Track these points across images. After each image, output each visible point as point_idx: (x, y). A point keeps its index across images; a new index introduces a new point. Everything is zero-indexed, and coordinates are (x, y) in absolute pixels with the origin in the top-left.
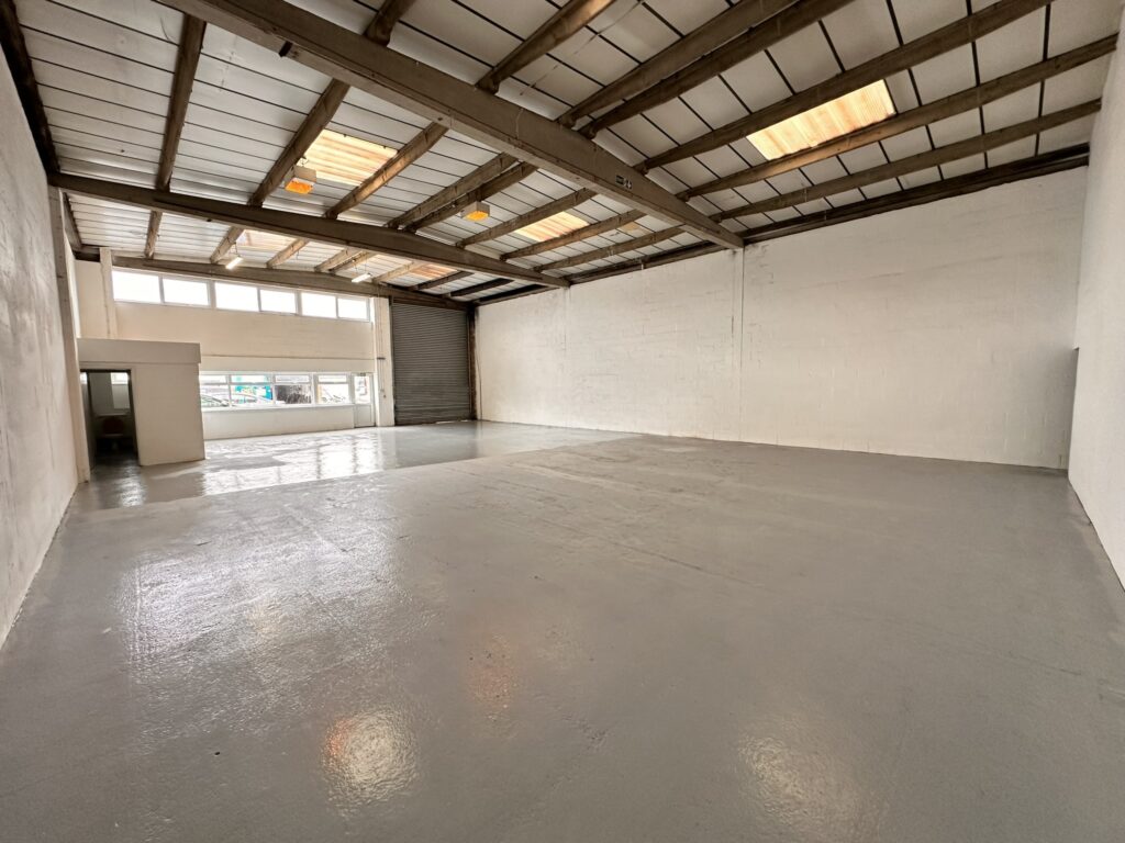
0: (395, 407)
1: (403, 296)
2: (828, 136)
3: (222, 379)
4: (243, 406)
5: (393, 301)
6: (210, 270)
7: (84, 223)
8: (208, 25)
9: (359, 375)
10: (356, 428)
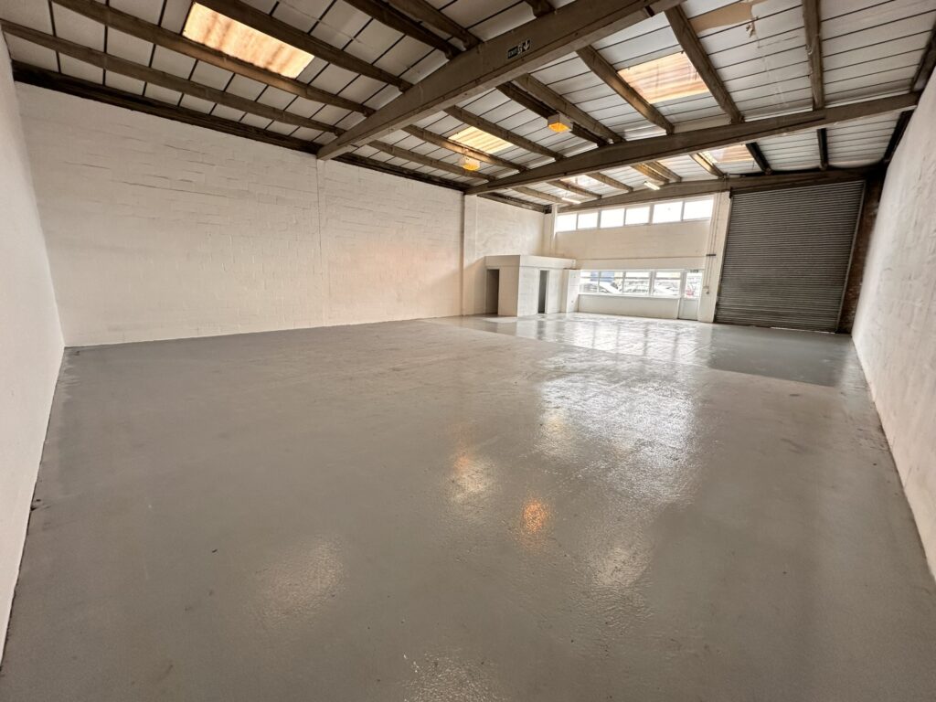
0: (717, 305)
5: (733, 193)
9: (692, 271)
10: (678, 319)
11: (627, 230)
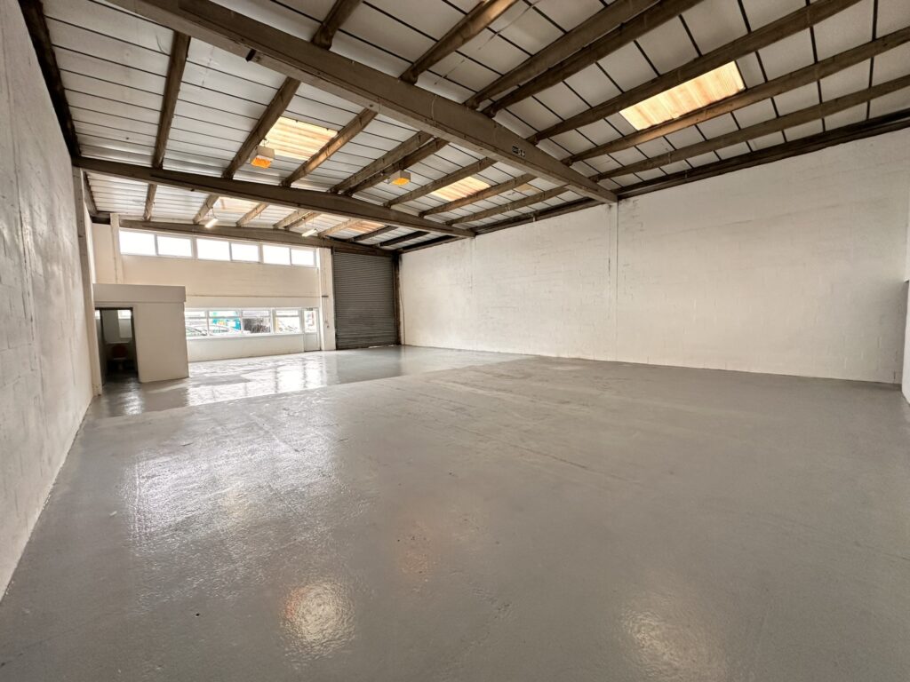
0: (336, 335)
1: (342, 246)
2: (688, 110)
3: (202, 314)
4: (218, 335)
5: (334, 251)
6: (192, 228)
7: (100, 195)
8: (192, 39)
9: (308, 309)
10: (305, 351)
11: (234, 266)
